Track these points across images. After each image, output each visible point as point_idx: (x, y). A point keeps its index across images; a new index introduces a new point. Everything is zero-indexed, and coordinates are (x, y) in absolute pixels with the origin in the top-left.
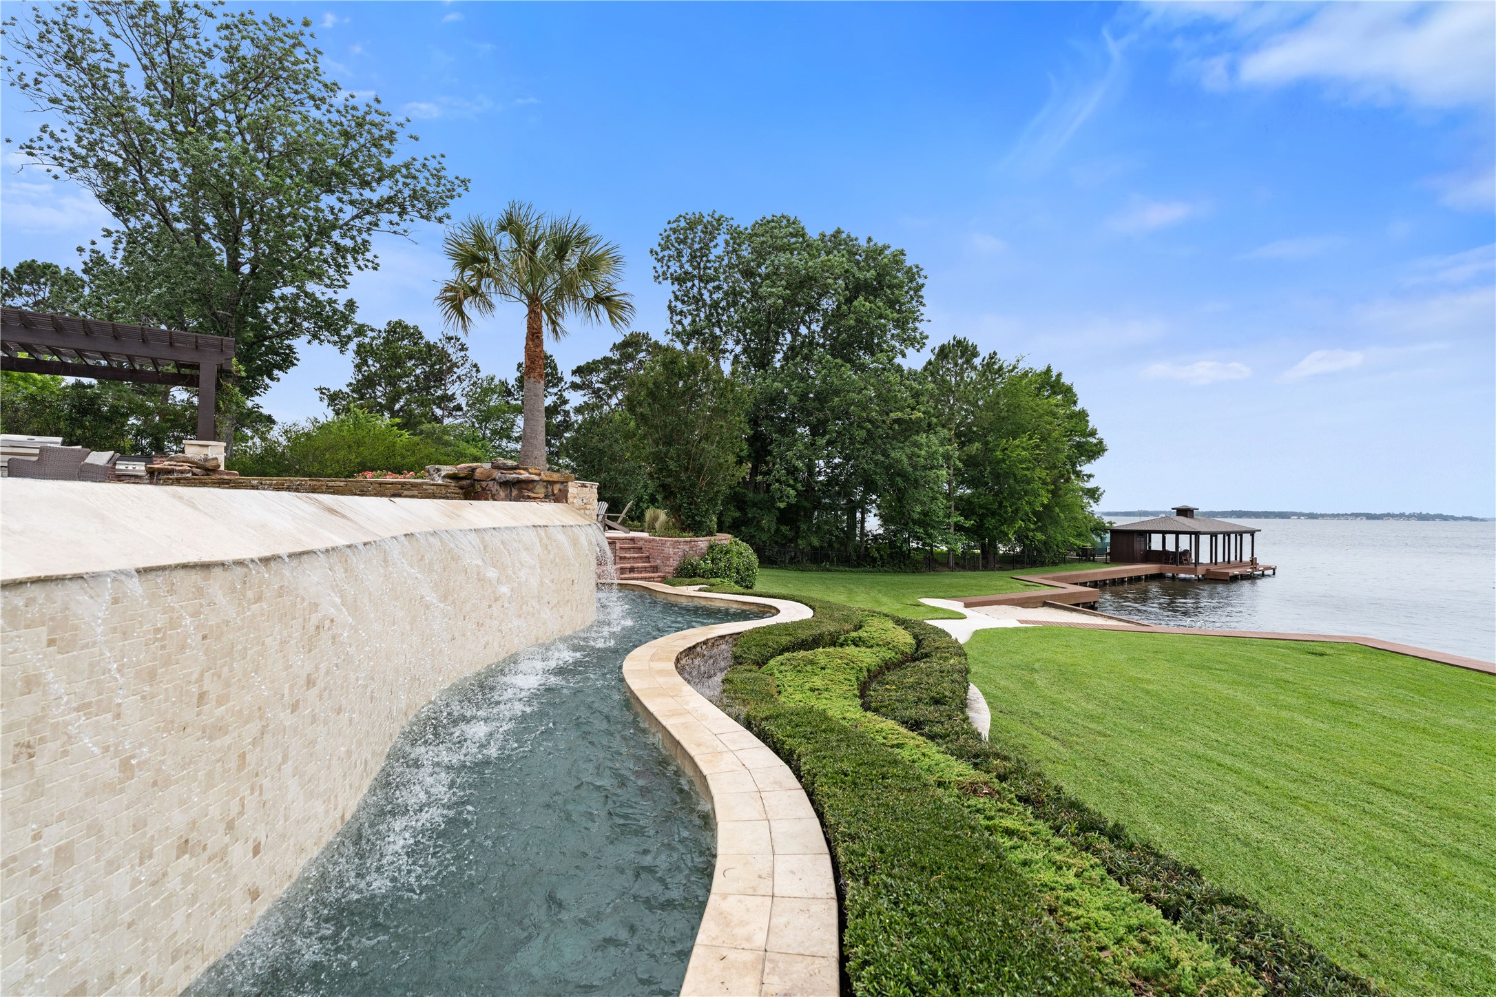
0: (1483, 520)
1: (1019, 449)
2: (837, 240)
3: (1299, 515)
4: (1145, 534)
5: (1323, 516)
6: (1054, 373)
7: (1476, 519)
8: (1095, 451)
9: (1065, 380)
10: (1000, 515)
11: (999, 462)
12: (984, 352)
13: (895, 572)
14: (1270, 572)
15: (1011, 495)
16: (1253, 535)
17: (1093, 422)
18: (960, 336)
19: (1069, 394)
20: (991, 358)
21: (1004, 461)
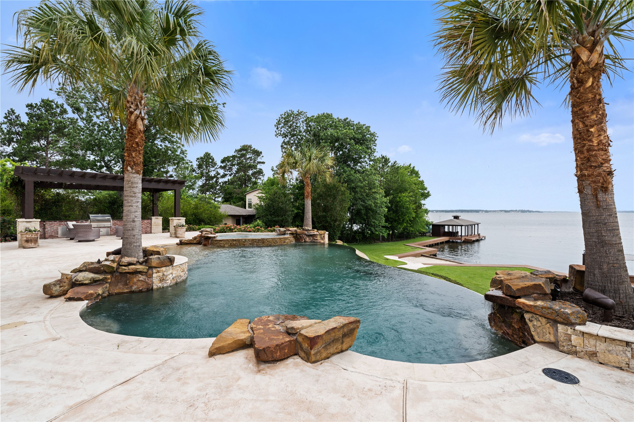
0: (542, 212)
1: (405, 197)
2: (347, 123)
3: (482, 211)
4: (444, 226)
5: (490, 211)
6: (412, 166)
7: (539, 212)
8: (426, 196)
9: (416, 169)
10: (398, 222)
11: (398, 202)
12: (392, 161)
13: (364, 244)
14: (484, 238)
15: (402, 214)
16: (478, 225)
17: (426, 185)
18: (384, 155)
19: (417, 174)
20: (395, 163)
21: (400, 202)
